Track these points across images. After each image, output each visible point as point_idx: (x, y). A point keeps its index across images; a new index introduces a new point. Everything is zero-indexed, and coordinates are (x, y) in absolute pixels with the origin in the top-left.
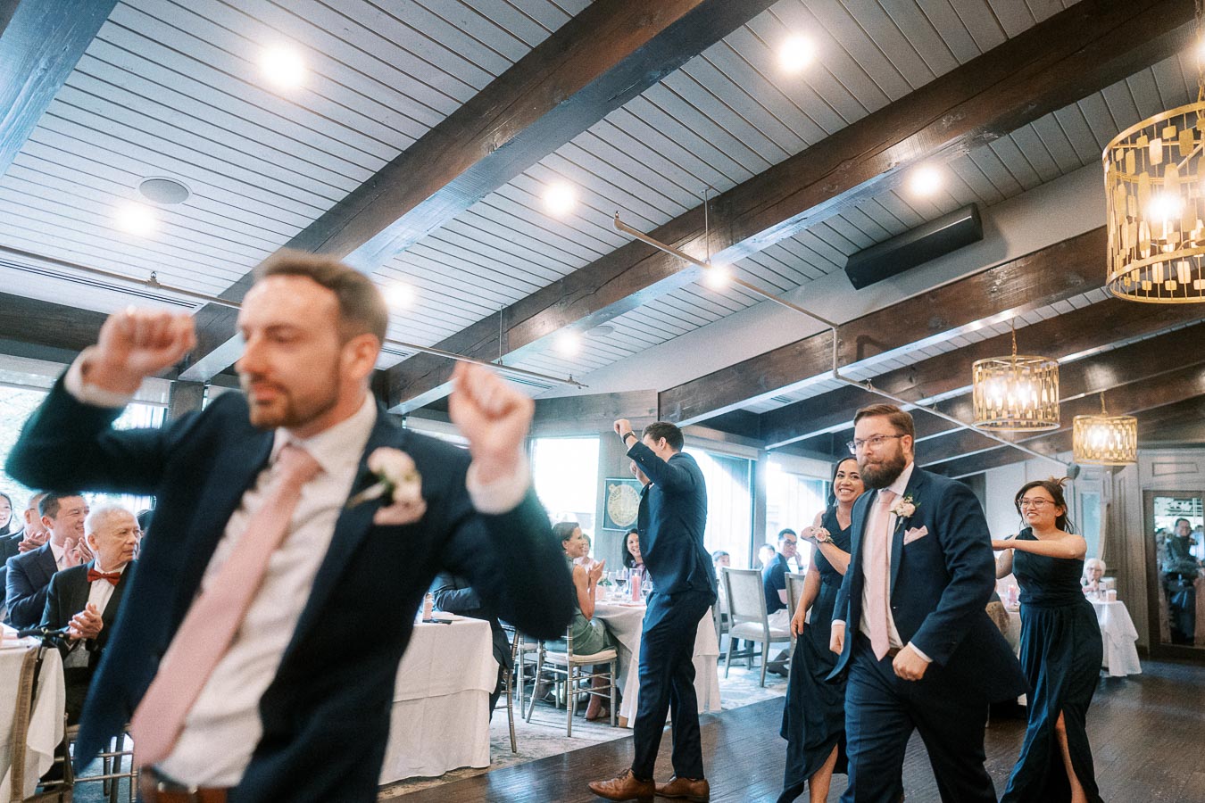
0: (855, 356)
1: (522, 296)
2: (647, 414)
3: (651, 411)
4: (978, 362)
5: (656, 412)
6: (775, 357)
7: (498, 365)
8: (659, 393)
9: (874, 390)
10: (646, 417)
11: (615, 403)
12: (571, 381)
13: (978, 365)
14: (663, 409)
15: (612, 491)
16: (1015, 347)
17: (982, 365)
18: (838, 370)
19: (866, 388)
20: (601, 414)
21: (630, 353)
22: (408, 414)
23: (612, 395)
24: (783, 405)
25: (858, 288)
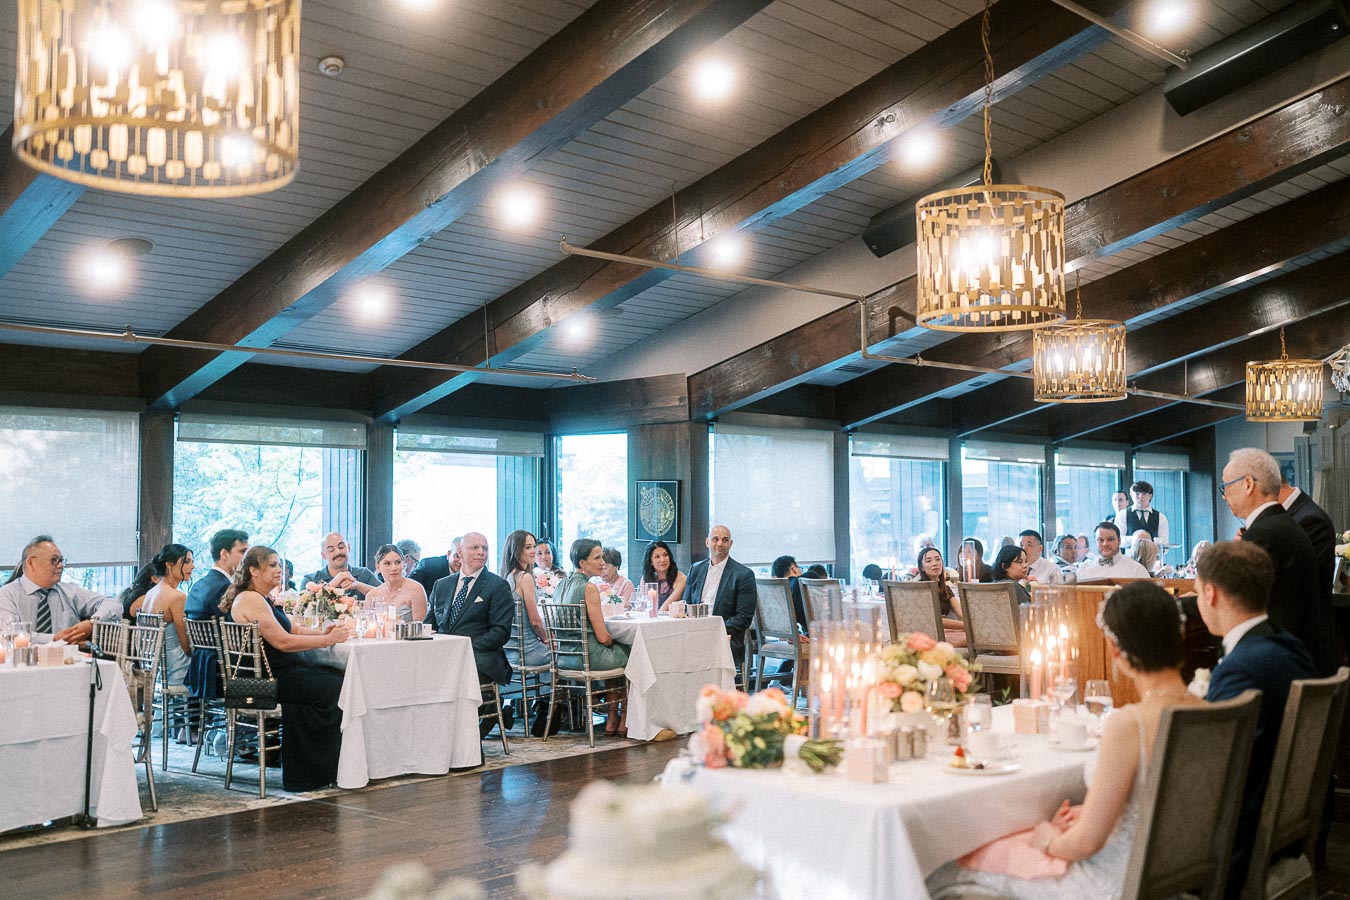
0: (887, 331)
1: (506, 291)
2: (677, 403)
3: (681, 400)
5: (687, 401)
6: (806, 332)
7: (486, 369)
8: (688, 378)
9: (927, 363)
10: (676, 406)
11: (643, 390)
13: (1035, 331)
14: (695, 396)
15: (643, 495)
16: (1079, 307)
18: (868, 349)
19: (914, 362)
20: (628, 405)
21: (654, 331)
22: (399, 421)
23: (638, 381)
24: (857, 375)
25: (879, 255)
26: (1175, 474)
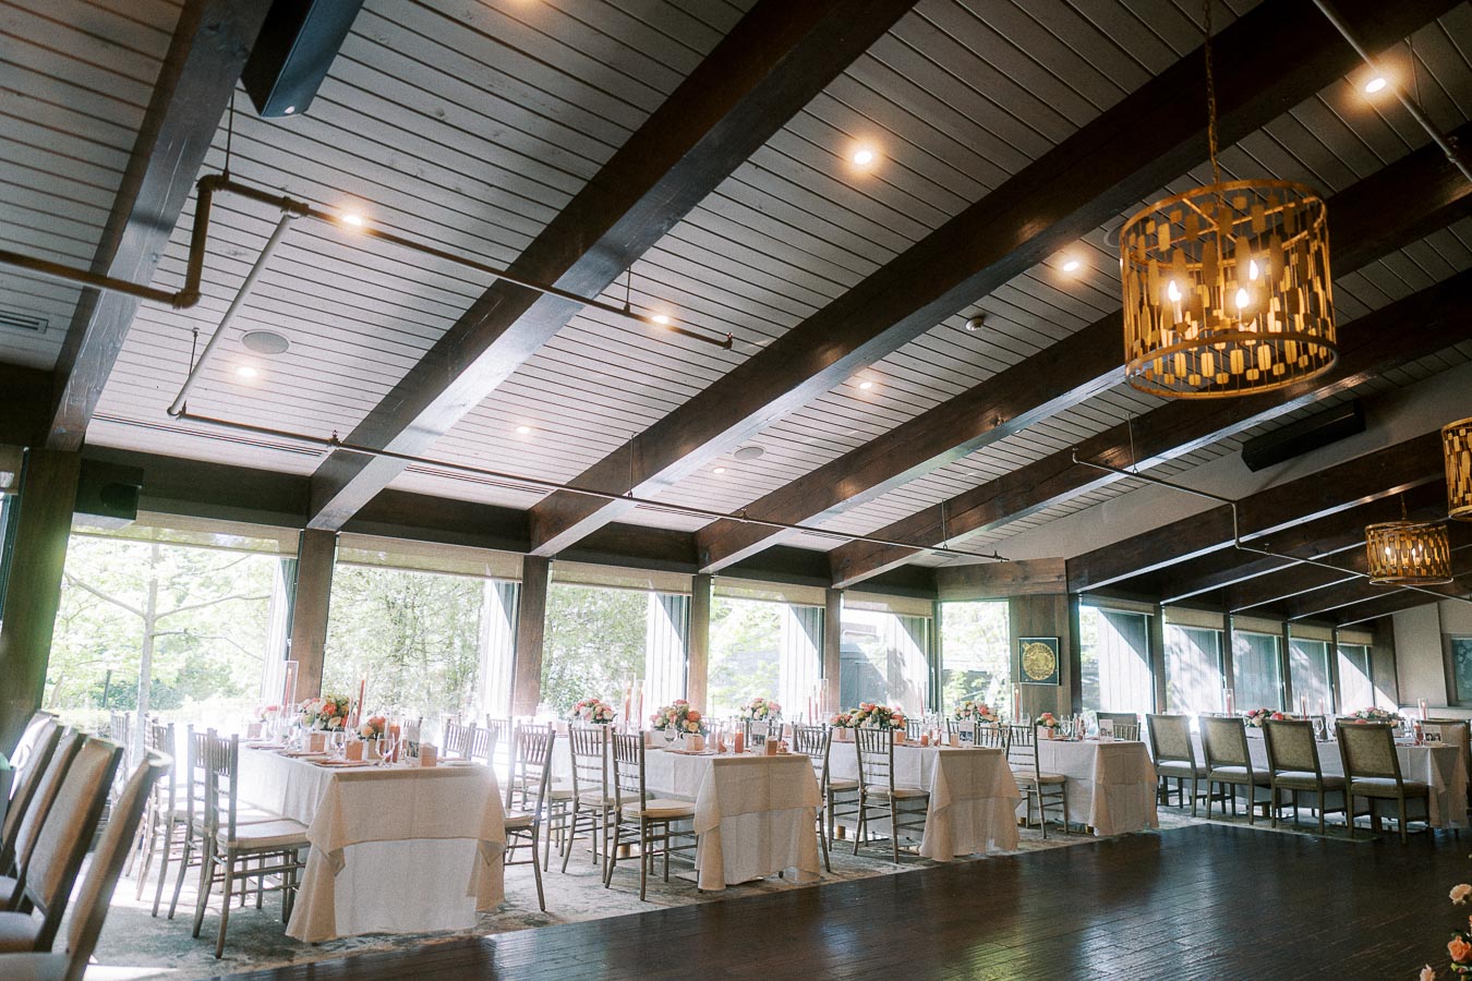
0: (1253, 527)
1: (960, 492)
2: (1056, 579)
3: (1059, 577)
4: (1370, 527)
5: (1064, 579)
7: (942, 549)
8: (1066, 561)
9: (1273, 554)
10: (1055, 582)
11: (1024, 569)
12: (996, 556)
13: (1371, 529)
14: (1071, 574)
15: (1026, 649)
16: (1404, 511)
17: (1373, 529)
19: (1265, 552)
20: (1009, 580)
22: (846, 588)
23: (1019, 563)
25: (1253, 471)
26: (1359, 650)
